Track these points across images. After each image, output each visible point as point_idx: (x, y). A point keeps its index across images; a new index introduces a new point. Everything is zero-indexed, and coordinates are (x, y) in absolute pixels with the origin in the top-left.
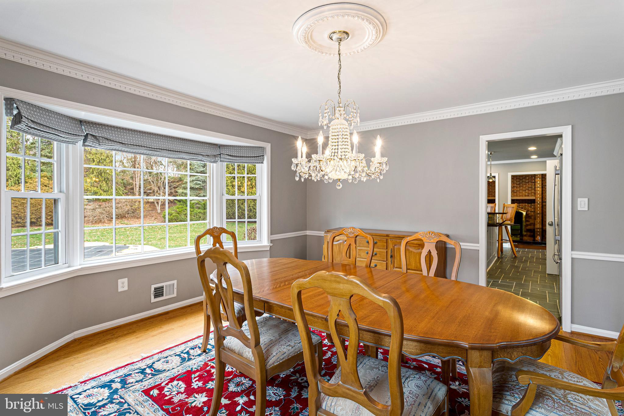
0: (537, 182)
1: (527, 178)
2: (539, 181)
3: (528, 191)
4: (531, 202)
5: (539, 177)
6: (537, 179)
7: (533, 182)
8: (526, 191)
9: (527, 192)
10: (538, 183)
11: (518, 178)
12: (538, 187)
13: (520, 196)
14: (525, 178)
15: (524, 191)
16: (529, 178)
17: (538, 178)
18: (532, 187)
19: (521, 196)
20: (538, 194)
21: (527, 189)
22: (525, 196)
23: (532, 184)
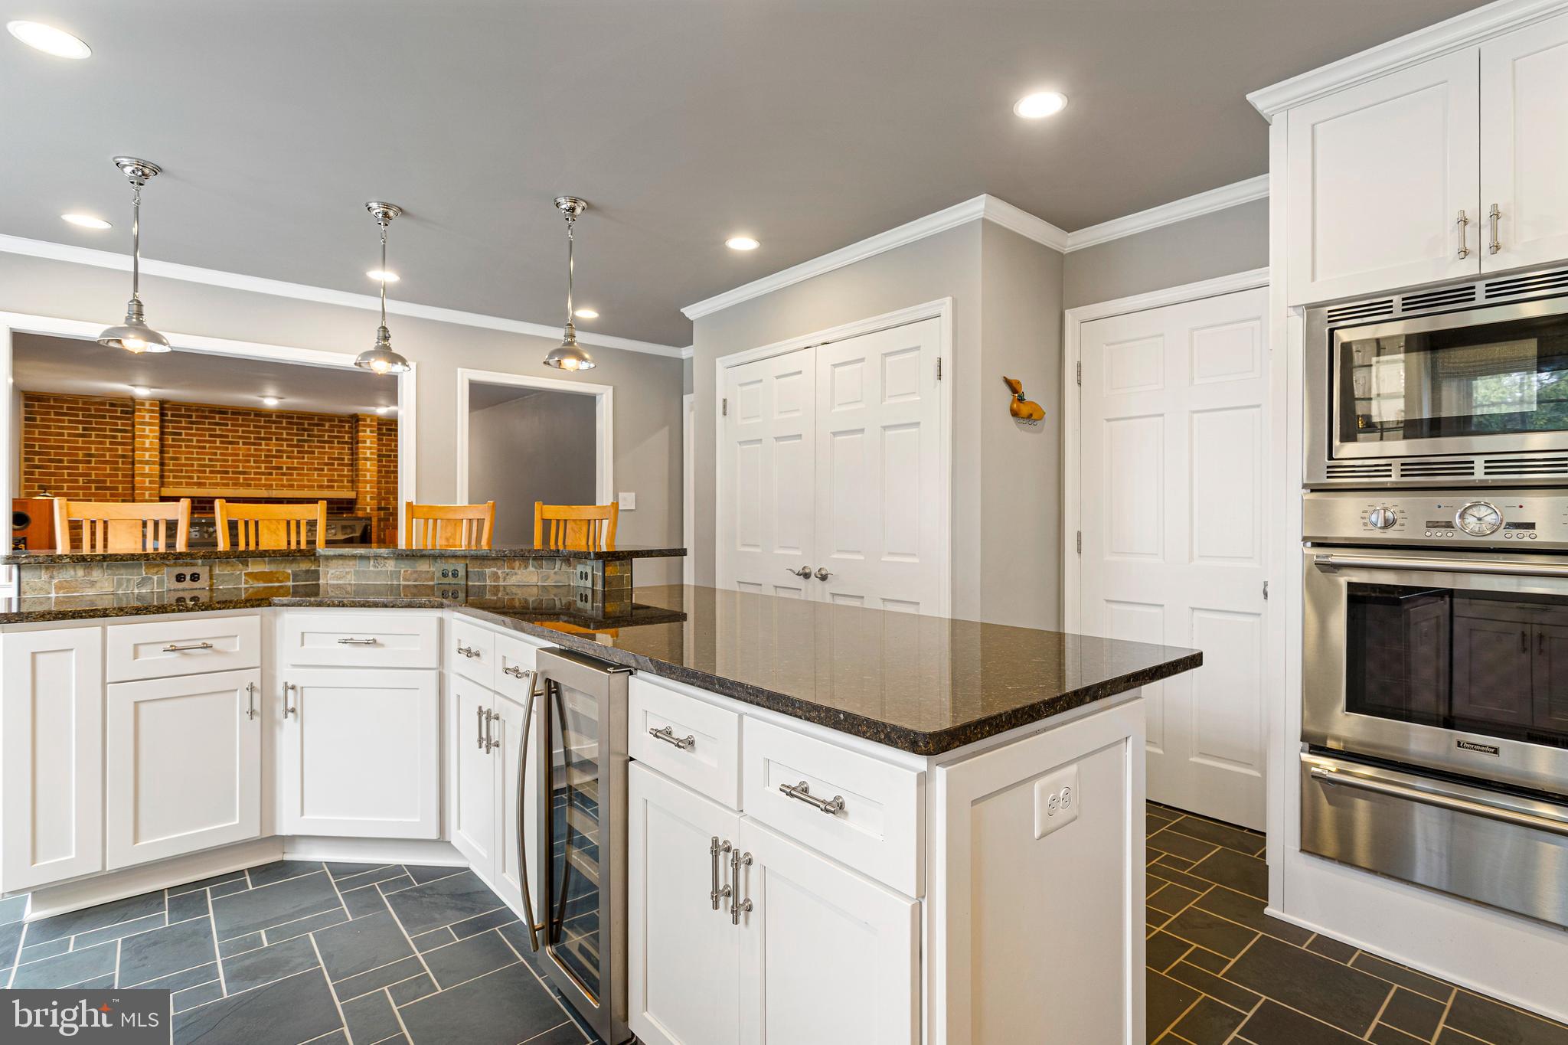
0: (365, 442)
1: (327, 425)
2: (368, 440)
3: (329, 470)
4: (338, 509)
5: (370, 426)
6: (365, 431)
7: (346, 443)
8: (323, 470)
9: (325, 475)
10: (368, 444)
11: (297, 424)
12: (366, 459)
13: (301, 487)
14: (318, 425)
15: (316, 469)
16: (331, 426)
17: (368, 430)
18: (343, 459)
19: (304, 486)
20: (366, 482)
21: (326, 464)
22: (321, 487)
23: (343, 448)
